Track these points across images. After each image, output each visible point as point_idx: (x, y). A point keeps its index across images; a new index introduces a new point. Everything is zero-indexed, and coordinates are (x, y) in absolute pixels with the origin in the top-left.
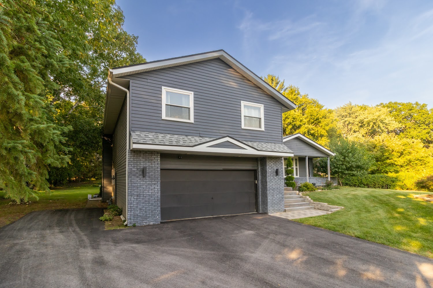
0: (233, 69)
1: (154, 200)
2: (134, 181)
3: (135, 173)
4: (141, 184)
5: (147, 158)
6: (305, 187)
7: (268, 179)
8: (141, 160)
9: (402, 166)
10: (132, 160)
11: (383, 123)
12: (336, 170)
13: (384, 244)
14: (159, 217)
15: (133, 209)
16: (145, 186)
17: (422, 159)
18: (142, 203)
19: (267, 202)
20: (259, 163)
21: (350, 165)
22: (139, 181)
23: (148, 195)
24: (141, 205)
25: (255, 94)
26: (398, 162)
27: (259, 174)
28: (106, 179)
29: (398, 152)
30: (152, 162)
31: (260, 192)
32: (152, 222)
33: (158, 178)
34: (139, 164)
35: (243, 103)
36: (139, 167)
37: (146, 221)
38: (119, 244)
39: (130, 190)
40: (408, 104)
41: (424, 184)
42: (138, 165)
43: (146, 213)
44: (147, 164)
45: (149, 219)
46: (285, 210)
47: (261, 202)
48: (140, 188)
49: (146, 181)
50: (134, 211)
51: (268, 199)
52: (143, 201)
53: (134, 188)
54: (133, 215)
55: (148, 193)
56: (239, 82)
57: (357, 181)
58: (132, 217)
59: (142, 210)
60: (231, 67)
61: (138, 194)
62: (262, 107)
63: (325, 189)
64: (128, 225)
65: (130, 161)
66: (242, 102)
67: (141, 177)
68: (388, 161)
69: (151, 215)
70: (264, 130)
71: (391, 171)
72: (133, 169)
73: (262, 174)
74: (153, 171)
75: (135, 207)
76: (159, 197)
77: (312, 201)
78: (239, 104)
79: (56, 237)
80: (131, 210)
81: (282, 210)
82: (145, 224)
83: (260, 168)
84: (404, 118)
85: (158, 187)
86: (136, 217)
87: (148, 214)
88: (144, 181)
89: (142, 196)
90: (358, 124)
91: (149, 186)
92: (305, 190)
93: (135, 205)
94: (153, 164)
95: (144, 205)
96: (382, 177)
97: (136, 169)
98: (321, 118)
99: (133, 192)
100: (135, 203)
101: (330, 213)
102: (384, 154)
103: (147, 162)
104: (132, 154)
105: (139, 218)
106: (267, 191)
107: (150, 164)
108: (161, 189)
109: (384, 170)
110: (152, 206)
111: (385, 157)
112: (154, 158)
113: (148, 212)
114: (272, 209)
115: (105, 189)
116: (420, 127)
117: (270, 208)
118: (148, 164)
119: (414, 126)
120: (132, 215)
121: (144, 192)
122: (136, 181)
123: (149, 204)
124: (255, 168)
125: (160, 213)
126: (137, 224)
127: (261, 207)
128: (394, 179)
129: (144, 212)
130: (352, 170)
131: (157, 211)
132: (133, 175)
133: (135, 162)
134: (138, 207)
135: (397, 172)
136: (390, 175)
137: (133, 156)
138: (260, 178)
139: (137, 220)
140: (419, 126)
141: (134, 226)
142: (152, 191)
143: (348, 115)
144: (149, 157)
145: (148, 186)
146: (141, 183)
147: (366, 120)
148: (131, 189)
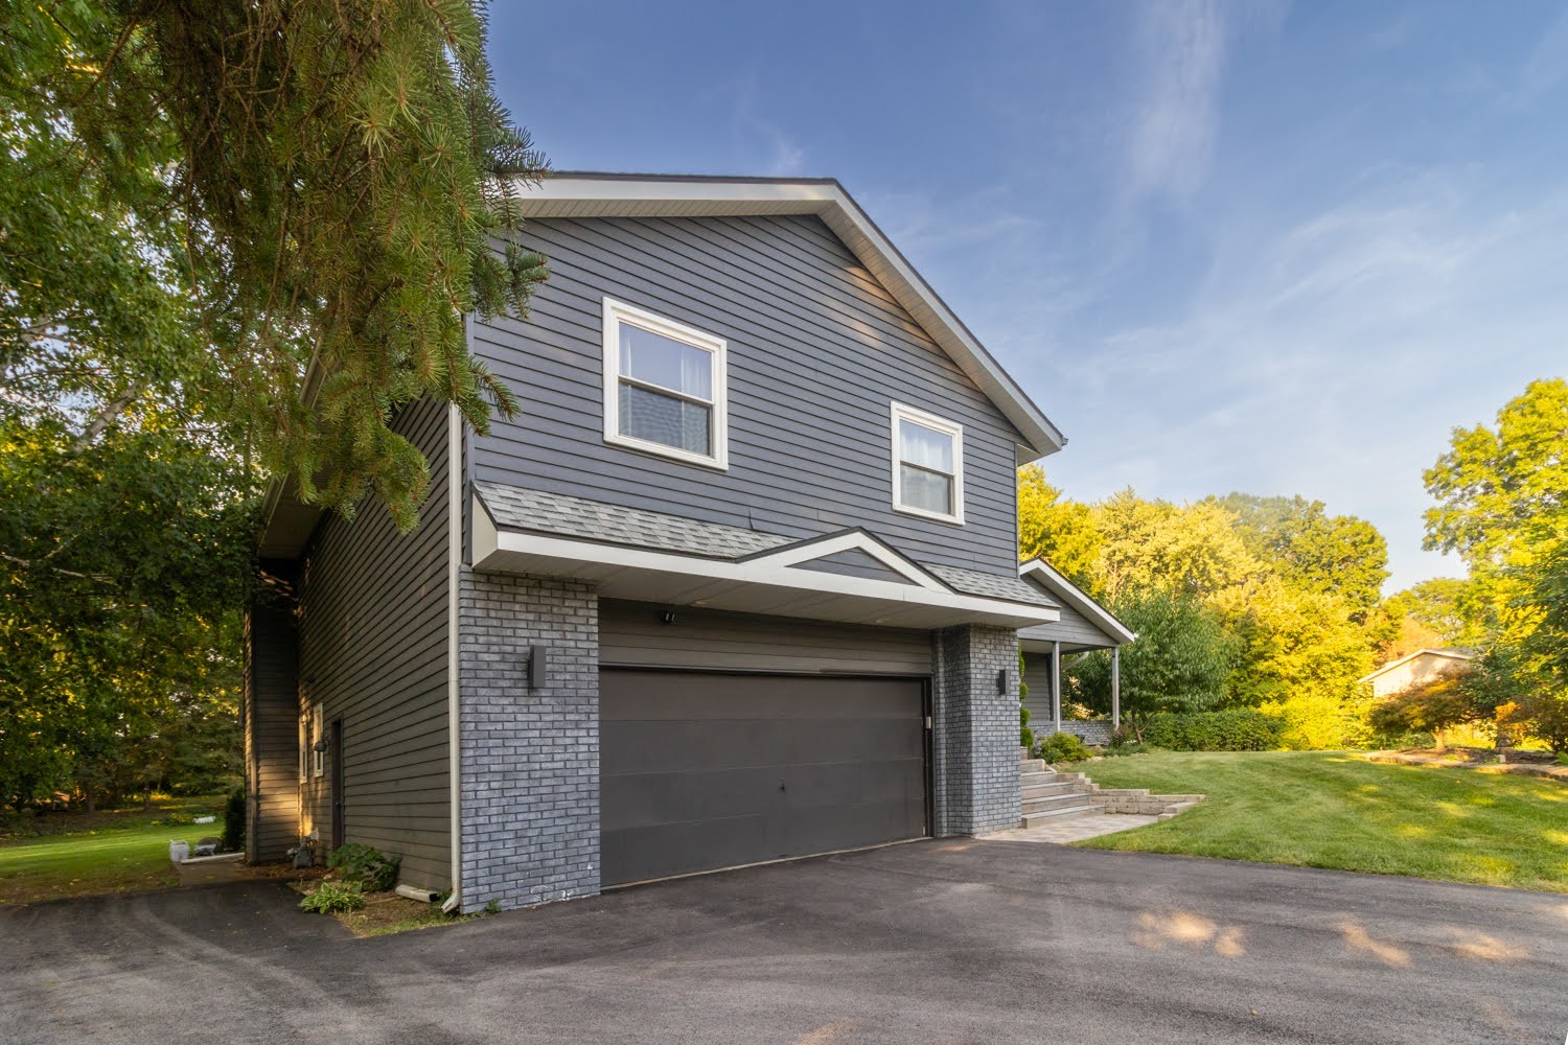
0: (866, 270)
1: (576, 796)
2: (489, 709)
3: (491, 674)
4: (520, 726)
5: (544, 609)
6: (1056, 746)
7: (973, 708)
8: (519, 616)
9: (1294, 680)
10: (478, 613)
11: (1217, 560)
12: (1132, 694)
13: (1405, 874)
14: (598, 865)
15: (485, 837)
16: (537, 733)
17: (1348, 655)
18: (525, 808)
19: (971, 795)
20: (941, 649)
21: (1177, 672)
22: (507, 710)
23: (550, 774)
24: (520, 817)
25: (937, 381)
26: (1288, 666)
27: (941, 690)
28: (267, 762)
29: (1289, 635)
30: (567, 627)
31: (943, 761)
32: (566, 889)
33: (589, 698)
34: (509, 632)
35: (898, 411)
36: (509, 649)
37: (540, 888)
38: (470, 974)
39: (470, 753)
40: (1279, 502)
41: (1396, 716)
42: (507, 640)
43: (542, 850)
44: (544, 635)
45: (552, 879)
46: (1024, 820)
47: (944, 798)
48: (517, 743)
49: (540, 709)
50: (489, 846)
51: (975, 781)
52: (531, 799)
53: (491, 743)
54: (486, 863)
55: (549, 765)
56: (885, 327)
57: (1171, 736)
58: (481, 873)
59: (526, 841)
60: (859, 264)
61: (506, 768)
62: (956, 432)
63: (1111, 755)
64: (467, 910)
65: (472, 621)
66: (894, 405)
67: (519, 692)
68: (1262, 666)
69: (562, 861)
70: (964, 523)
71: (1268, 695)
72: (486, 657)
73: (950, 690)
74: (571, 668)
75: (495, 828)
76: (596, 780)
77: (1096, 787)
78: (883, 411)
79: (113, 987)
80: (477, 843)
81: (1014, 820)
82: (536, 898)
83: (941, 670)
84: (1267, 546)
85: (589, 739)
86: (500, 870)
87: (551, 854)
88: (532, 709)
89: (524, 775)
90: (1148, 564)
91: (554, 733)
92: (1059, 760)
93: (494, 819)
94: (569, 636)
95: (532, 816)
96: (1243, 718)
97: (497, 658)
98: (1055, 533)
99: (486, 760)
100: (494, 810)
101: (1171, 815)
102: (1253, 643)
103: (545, 627)
104: (479, 587)
105: (513, 876)
106: (970, 752)
107: (556, 635)
108: (601, 744)
109: (1248, 694)
110: (568, 821)
111: (1254, 651)
112: (571, 612)
113: (551, 847)
114: (986, 818)
115: (264, 807)
116: (1309, 575)
117: (979, 818)
118: (547, 637)
119: (1292, 571)
120: (481, 864)
121: (533, 758)
122: (498, 709)
123: (556, 813)
124: (926, 670)
125: (598, 848)
126: (502, 903)
127: (945, 814)
128: (1277, 721)
129: (532, 849)
130: (1177, 692)
131: (586, 842)
132: (485, 682)
133: (495, 623)
134: (509, 826)
135: (1282, 699)
136: (1266, 709)
137: (483, 596)
138: (942, 706)
139: (506, 886)
140: (1306, 571)
141: (492, 911)
142: (567, 756)
143: (1123, 531)
144: (552, 606)
145: (550, 734)
146: (520, 717)
147: (1173, 550)
148: (476, 748)
